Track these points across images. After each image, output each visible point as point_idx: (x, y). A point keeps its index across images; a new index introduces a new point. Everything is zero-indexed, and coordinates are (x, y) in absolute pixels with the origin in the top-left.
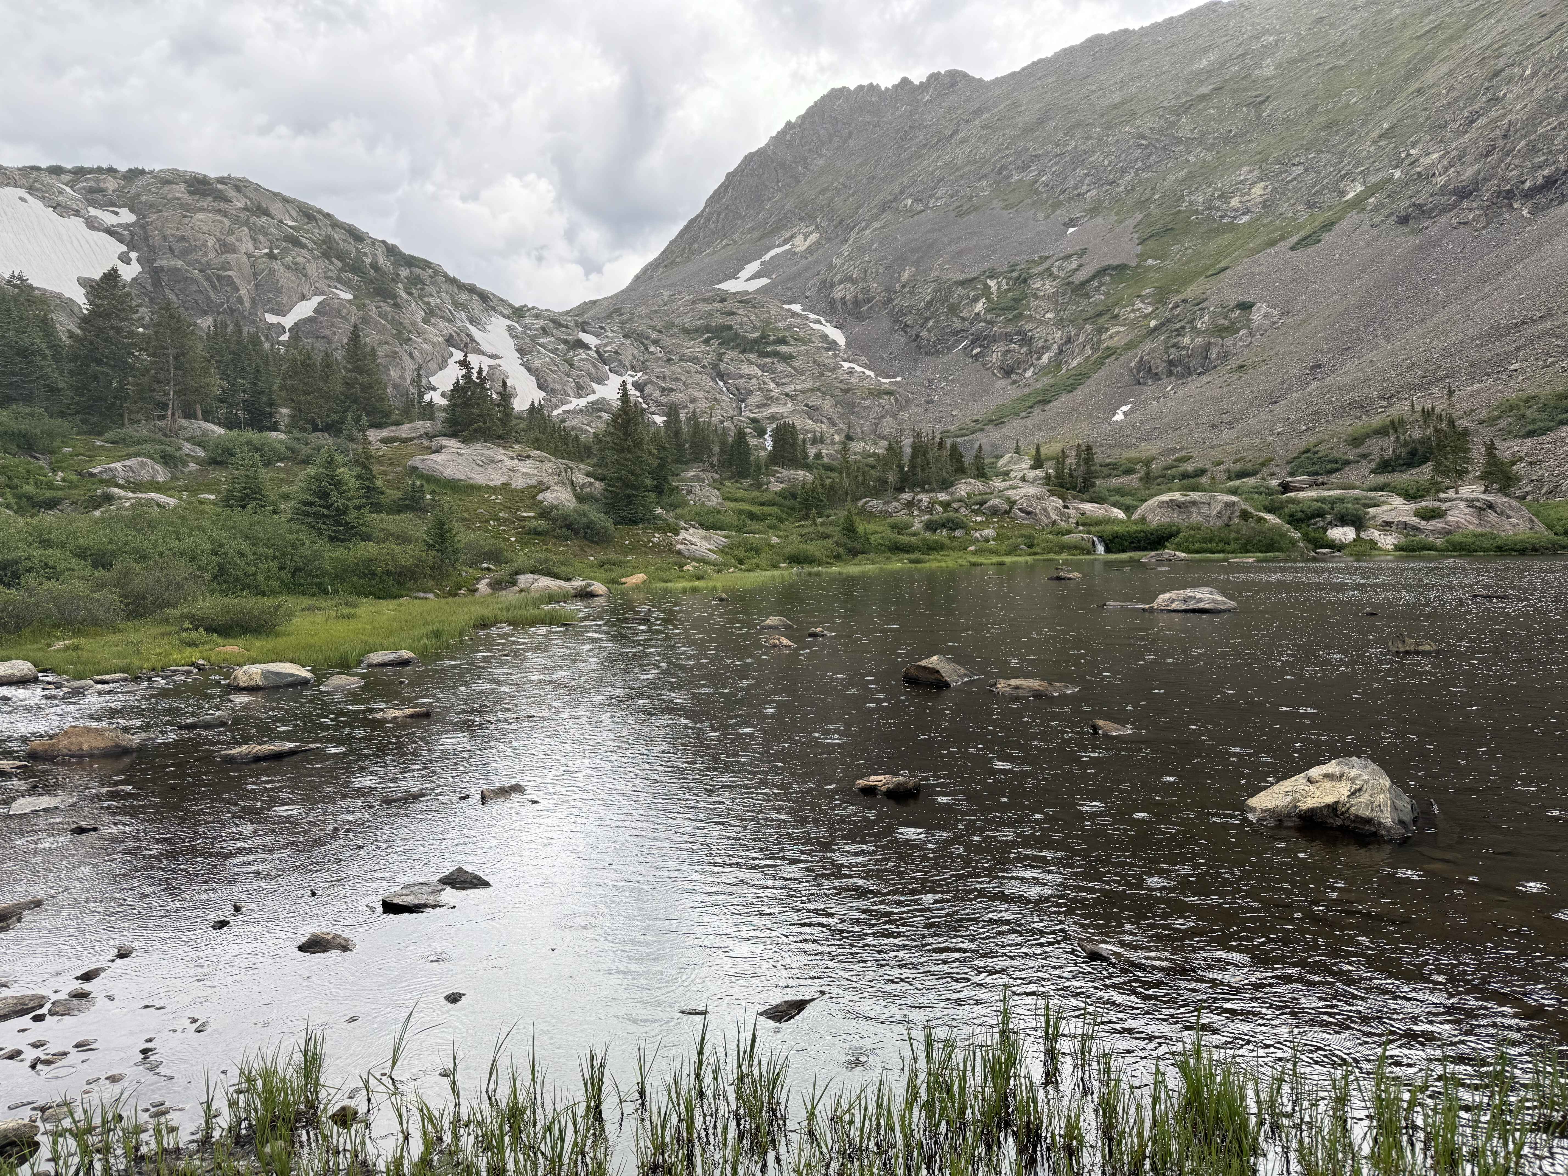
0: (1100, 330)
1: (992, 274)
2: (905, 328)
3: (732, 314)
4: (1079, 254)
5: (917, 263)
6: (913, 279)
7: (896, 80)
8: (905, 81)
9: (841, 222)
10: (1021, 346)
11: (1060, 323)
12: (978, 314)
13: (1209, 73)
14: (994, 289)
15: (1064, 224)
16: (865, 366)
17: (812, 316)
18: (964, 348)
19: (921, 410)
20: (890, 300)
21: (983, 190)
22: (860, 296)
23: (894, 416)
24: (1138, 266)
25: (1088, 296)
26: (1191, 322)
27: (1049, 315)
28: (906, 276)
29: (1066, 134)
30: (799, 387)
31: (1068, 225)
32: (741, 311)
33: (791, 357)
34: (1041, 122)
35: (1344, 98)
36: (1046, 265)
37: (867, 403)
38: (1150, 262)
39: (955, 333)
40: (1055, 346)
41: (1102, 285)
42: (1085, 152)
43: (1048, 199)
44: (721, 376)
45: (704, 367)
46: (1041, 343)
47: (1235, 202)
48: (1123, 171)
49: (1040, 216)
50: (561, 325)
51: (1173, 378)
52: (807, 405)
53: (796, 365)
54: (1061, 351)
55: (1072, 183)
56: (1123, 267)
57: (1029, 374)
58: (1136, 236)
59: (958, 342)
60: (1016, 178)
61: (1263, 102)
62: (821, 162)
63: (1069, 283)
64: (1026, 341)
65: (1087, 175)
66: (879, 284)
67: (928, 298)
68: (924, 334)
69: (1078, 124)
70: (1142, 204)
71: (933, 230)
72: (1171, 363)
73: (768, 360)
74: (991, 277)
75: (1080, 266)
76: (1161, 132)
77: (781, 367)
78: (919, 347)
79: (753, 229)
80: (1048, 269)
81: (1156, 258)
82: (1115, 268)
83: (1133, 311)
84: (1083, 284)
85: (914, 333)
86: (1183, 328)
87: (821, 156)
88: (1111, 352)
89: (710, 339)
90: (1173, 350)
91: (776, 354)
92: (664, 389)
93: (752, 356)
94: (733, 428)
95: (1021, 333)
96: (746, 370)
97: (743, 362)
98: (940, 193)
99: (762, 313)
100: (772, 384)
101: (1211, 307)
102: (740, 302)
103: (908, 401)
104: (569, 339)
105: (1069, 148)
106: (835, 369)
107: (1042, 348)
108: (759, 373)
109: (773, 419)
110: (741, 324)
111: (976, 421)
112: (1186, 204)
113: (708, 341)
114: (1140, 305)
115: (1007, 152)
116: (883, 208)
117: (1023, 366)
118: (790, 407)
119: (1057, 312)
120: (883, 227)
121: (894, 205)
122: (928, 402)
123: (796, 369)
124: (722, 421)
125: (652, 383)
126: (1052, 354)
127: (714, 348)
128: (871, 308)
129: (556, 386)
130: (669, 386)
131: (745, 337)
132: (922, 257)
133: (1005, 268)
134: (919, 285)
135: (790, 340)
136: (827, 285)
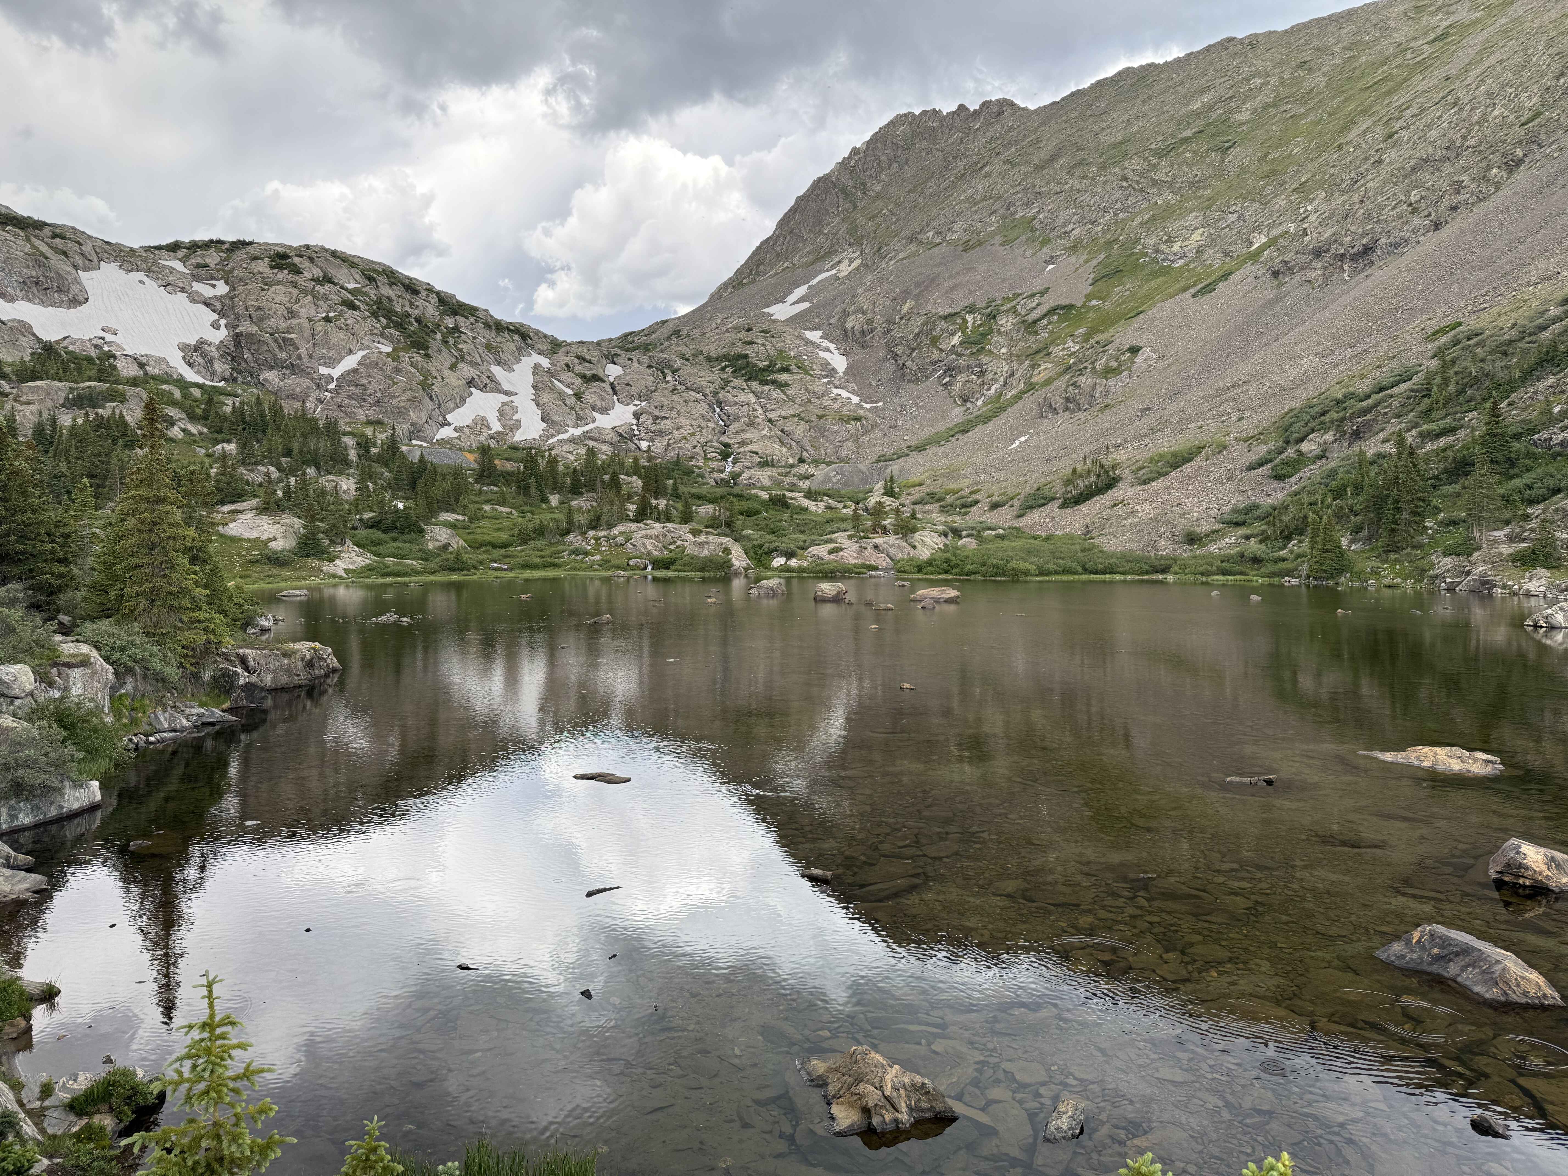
0: (1033, 367)
1: (971, 309)
2: (895, 357)
3: (751, 343)
4: (1043, 293)
5: (917, 298)
6: (910, 312)
7: (955, 107)
8: (962, 107)
9: (879, 249)
10: (979, 377)
11: (1009, 357)
12: (953, 346)
13: (1197, 114)
14: (970, 325)
15: (1045, 262)
16: (853, 392)
17: (826, 343)
18: (939, 377)
19: (880, 434)
20: (889, 331)
21: (991, 225)
22: (866, 327)
23: (856, 441)
24: (1083, 306)
25: (1036, 333)
26: (1093, 363)
27: (1004, 350)
28: (906, 308)
29: (1068, 173)
30: (784, 413)
31: (1048, 263)
32: (760, 341)
33: (787, 385)
34: (1053, 159)
35: (1291, 147)
36: (1014, 303)
37: (836, 428)
38: (1094, 302)
39: (934, 363)
40: (1002, 379)
41: (1050, 323)
42: (1079, 191)
43: (1040, 236)
44: (719, 403)
45: (704, 395)
46: (991, 376)
47: (1176, 248)
48: (1105, 210)
49: (1029, 253)
50: (585, 360)
51: (1067, 413)
52: (782, 431)
53: (788, 392)
54: (1005, 384)
55: (1060, 222)
56: (1071, 306)
57: (980, 403)
58: (1092, 276)
59: (934, 370)
60: (1020, 214)
61: (1230, 147)
62: (878, 188)
63: (1024, 321)
64: (982, 373)
65: (1074, 214)
66: (882, 316)
67: (917, 331)
68: (909, 363)
69: (1080, 164)
70: (1109, 243)
71: (940, 264)
72: (1068, 400)
73: (766, 388)
74: (969, 312)
75: (1039, 305)
77: (776, 394)
78: (903, 375)
79: (809, 253)
80: (1014, 307)
81: (1100, 299)
82: (1064, 307)
83: (1064, 349)
84: (1035, 322)
85: (901, 362)
86: (1086, 368)
87: (879, 182)
88: (1032, 387)
89: (726, 367)
90: (1071, 388)
91: (774, 382)
92: (657, 418)
93: (754, 384)
94: (702, 453)
95: (980, 366)
96: (742, 398)
97: (743, 390)
98: (956, 227)
99: (778, 342)
100: (760, 411)
101: (1111, 350)
102: (762, 331)
103: (874, 426)
104: (588, 373)
105: (1066, 187)
106: (823, 395)
107: (992, 380)
108: (753, 399)
109: (743, 443)
110: (757, 353)
111: (909, 447)
112: (1140, 247)
113: (723, 369)
114: (1071, 344)
115: (1018, 188)
116: (911, 239)
117: (977, 395)
118: (765, 432)
119: (1010, 347)
120: (905, 258)
121: (919, 237)
122: (891, 427)
123: (788, 396)
124: (695, 447)
125: (647, 412)
126: (998, 386)
127: (725, 376)
128: (872, 338)
129: (557, 418)
130: (663, 414)
131: (756, 365)
132: (923, 291)
133: (984, 304)
134: (914, 317)
135: (793, 368)
136: (845, 314)
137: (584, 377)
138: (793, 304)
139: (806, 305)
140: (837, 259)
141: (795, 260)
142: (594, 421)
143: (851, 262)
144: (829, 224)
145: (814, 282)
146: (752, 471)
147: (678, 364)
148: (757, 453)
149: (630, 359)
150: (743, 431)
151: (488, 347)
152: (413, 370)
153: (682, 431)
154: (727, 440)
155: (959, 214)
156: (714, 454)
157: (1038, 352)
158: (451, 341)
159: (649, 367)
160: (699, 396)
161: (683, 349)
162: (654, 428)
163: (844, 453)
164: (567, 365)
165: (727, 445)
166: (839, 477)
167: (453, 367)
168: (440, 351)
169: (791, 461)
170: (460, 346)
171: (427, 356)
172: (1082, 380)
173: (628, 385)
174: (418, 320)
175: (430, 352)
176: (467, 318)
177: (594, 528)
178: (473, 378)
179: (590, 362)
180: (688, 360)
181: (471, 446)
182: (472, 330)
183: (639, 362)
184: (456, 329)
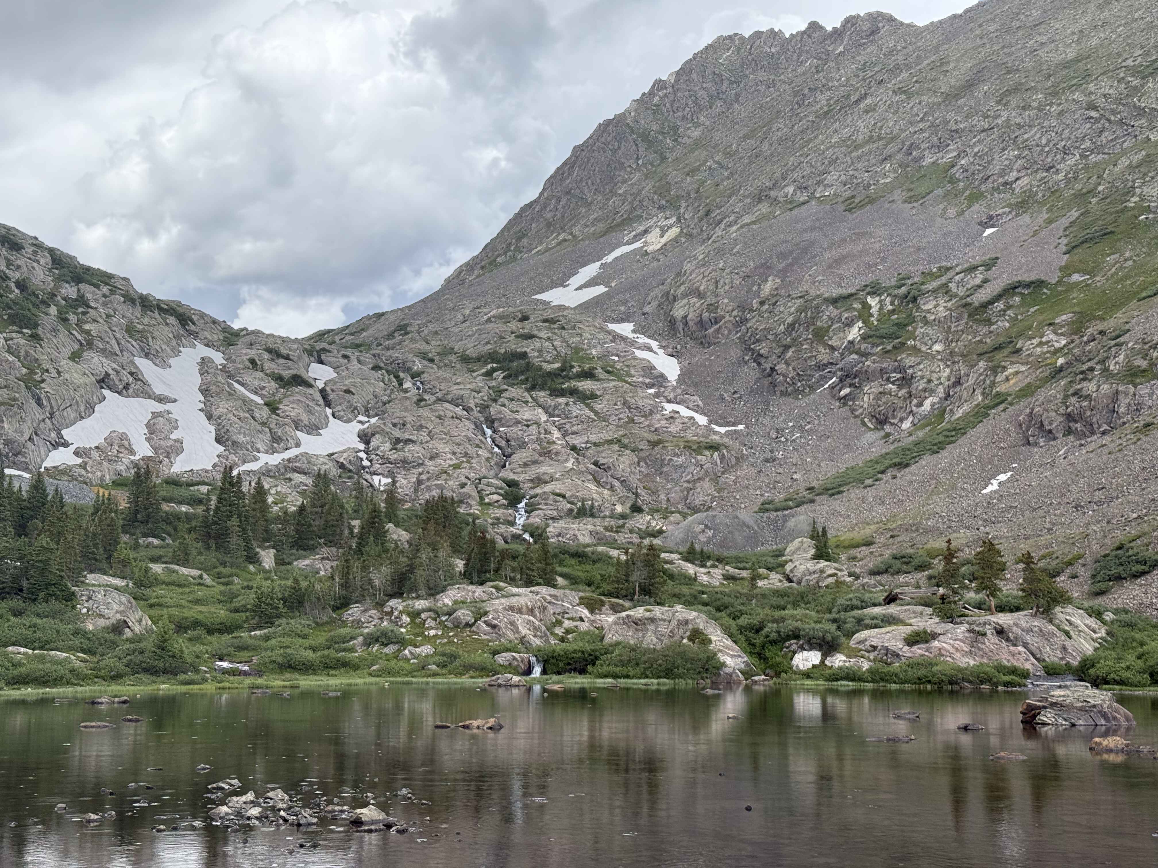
0: (995, 370)
1: (875, 290)
2: (758, 358)
3: (530, 337)
4: (989, 265)
5: (783, 273)
6: (775, 294)
7: (803, 27)
8: (814, 26)
9: (708, 213)
10: (900, 387)
11: (950, 357)
12: (851, 342)
14: (874, 310)
15: (980, 224)
16: (697, 409)
17: (642, 339)
18: (832, 388)
19: (753, 471)
20: (744, 321)
21: (885, 176)
22: (706, 315)
23: (715, 479)
24: (1060, 282)
25: (989, 322)
26: (1102, 362)
27: (938, 347)
29: (998, 102)
30: (593, 438)
31: (985, 225)
32: (543, 334)
33: (593, 396)
34: (970, 85)
36: (944, 279)
37: (680, 460)
38: (1076, 277)
39: (821, 367)
40: (941, 389)
41: (1009, 307)
42: (1019, 126)
43: (965, 189)
44: (491, 422)
45: (467, 409)
46: (922, 385)
48: (1066, 151)
49: (952, 212)
50: (279, 355)
51: (1071, 438)
52: (596, 464)
53: (598, 407)
54: (948, 396)
55: (995, 168)
56: (1039, 284)
57: (906, 425)
58: (1064, 241)
59: (825, 379)
60: (928, 160)
62: (696, 133)
63: (966, 305)
64: (906, 381)
65: (1018, 157)
66: (731, 300)
67: (790, 320)
68: (781, 367)
69: (1016, 90)
70: (1082, 197)
71: (813, 229)
72: (1069, 417)
73: (562, 400)
74: (872, 294)
75: (985, 281)
76: (1118, 101)
77: (578, 409)
78: (773, 385)
79: (597, 220)
80: (945, 285)
81: (1085, 272)
82: (1029, 285)
83: (1041, 344)
84: (985, 305)
85: (768, 366)
86: (1092, 369)
87: (697, 125)
88: (1000, 399)
89: (494, 370)
90: (1073, 400)
91: (573, 392)
92: (398, 441)
93: (542, 395)
94: (475, 494)
95: (901, 369)
96: (526, 414)
97: (526, 402)
98: (829, 179)
99: (572, 336)
100: (556, 434)
101: (1130, 341)
102: (546, 321)
103: (740, 459)
104: (286, 374)
105: (999, 121)
106: (651, 412)
107: (925, 390)
108: (544, 417)
109: (538, 481)
110: (540, 351)
111: (811, 489)
112: (1136, 199)
113: (489, 374)
114: (1052, 336)
115: (921, 125)
116: (759, 197)
117: (900, 414)
118: (569, 465)
119: (948, 342)
120: (754, 223)
121: (772, 193)
122: (767, 461)
123: (596, 413)
124: (463, 485)
125: (382, 432)
126: (936, 400)
127: (493, 383)
128: (718, 331)
129: (241, 438)
130: (407, 436)
131: (540, 368)
132: (791, 265)
133: (893, 282)
134: (782, 301)
135: (599, 372)
136: (669, 299)
137: (279, 379)
138: (580, 288)
139: (601, 289)
140: (642, 228)
141: (576, 230)
142: (298, 445)
143: (663, 231)
144: (624, 181)
145: (610, 258)
146: (562, 524)
147: (418, 365)
148: (564, 497)
149: (345, 357)
150: (535, 462)
151: (130, 330)
152: (11, 358)
153: (439, 461)
154: (512, 476)
155: (833, 162)
156: (495, 497)
157: (999, 348)
158: (73, 318)
159: (376, 368)
160: (459, 410)
161: (423, 347)
162: (394, 456)
163: (698, 499)
164: (253, 362)
165: (512, 484)
166: (710, 533)
167: (75, 357)
168: (55, 330)
169: (619, 509)
170: (87, 327)
171: (35, 337)
172: (1090, 387)
173: (348, 391)
174: (21, 285)
175: (40, 331)
176: (97, 286)
177: (398, 594)
178: (107, 375)
179: (287, 358)
180: (432, 360)
181: (102, 479)
182: (105, 304)
183: (359, 361)
184: (81, 301)
